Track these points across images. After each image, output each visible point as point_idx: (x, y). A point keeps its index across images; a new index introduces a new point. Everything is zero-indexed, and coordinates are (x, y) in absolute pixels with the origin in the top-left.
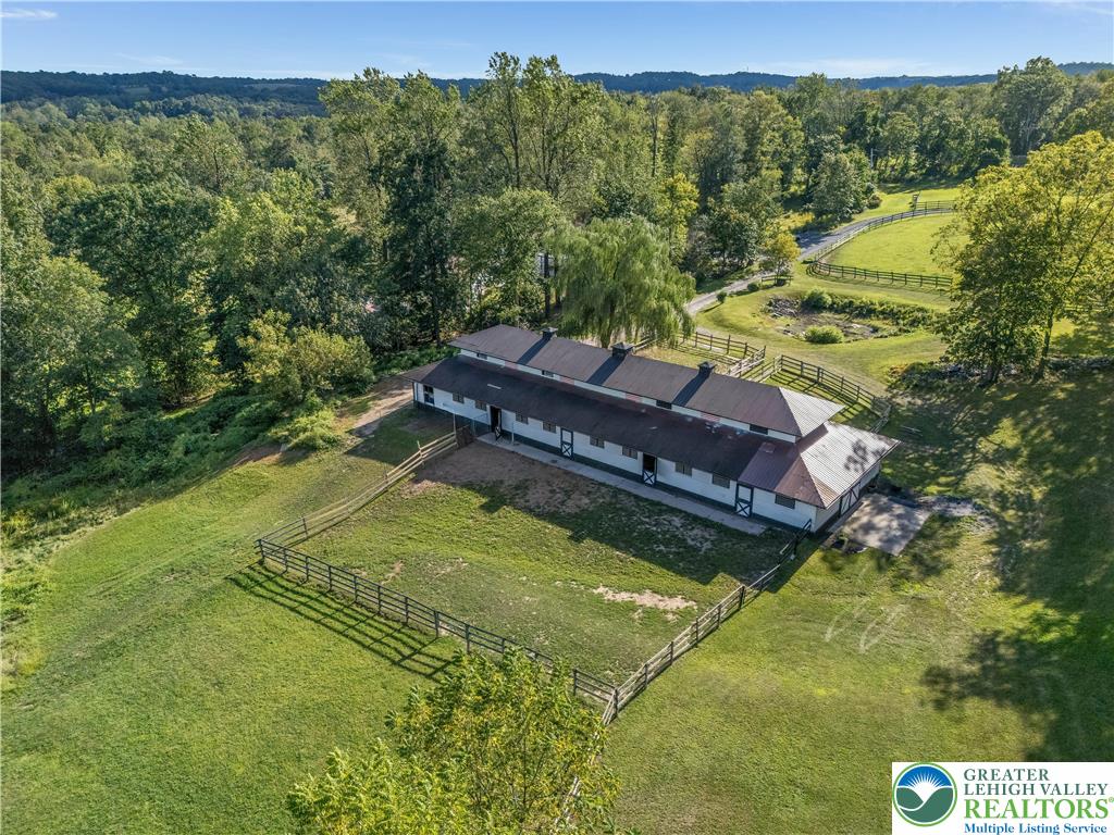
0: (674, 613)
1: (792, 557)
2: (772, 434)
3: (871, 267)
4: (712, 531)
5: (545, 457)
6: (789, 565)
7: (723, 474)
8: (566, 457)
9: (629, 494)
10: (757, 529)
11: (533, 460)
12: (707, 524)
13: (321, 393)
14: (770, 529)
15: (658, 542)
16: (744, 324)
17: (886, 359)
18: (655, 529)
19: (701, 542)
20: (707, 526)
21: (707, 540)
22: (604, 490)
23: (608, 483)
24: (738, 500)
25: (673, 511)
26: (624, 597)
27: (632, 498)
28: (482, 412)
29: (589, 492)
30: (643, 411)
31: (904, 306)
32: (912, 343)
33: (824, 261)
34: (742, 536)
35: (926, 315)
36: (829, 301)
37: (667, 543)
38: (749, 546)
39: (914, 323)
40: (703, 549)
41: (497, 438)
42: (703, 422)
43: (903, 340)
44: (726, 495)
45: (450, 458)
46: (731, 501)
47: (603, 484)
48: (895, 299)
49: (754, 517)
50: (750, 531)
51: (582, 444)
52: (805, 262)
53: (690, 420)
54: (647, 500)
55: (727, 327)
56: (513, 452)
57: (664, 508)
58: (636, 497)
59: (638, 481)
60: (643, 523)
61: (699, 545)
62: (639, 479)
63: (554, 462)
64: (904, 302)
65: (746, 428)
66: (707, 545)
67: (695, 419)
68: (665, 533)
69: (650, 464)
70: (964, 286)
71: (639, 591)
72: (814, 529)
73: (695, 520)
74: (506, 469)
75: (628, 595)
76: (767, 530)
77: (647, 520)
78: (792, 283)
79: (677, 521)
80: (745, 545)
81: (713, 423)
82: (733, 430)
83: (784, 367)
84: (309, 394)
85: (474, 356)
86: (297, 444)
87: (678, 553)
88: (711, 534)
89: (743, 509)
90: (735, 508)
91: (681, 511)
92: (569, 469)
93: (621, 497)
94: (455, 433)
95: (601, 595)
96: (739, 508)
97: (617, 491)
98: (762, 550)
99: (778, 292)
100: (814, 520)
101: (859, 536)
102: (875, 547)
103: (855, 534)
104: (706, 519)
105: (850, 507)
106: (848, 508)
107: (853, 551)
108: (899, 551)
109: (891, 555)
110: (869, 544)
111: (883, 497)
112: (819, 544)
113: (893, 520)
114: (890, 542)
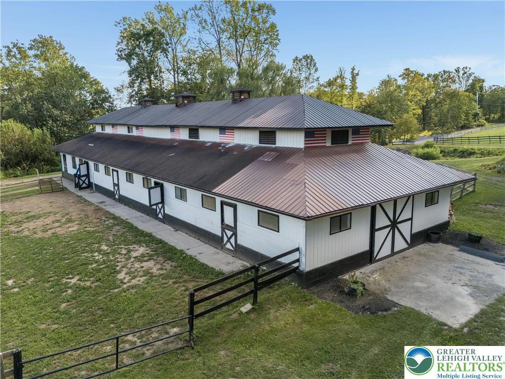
8: (117, 199)
12: (173, 255)
17: (478, 163)
25: (153, 241)
30: (175, 144)
31: (498, 149)
34: (202, 273)
42: (219, 144)
43: (496, 157)
49: (241, 251)
50: (219, 268)
53: (209, 144)
54: (140, 231)
63: (102, 202)
64: (498, 147)
73: (164, 251)
82: (242, 147)
89: (229, 240)
90: (222, 238)
91: (161, 242)
96: (226, 239)
99: (400, 146)
100: (303, 250)
101: (393, 289)
102: (417, 309)
103: (387, 286)
104: (182, 252)
105: (393, 253)
106: (389, 252)
107: (369, 310)
108: (464, 320)
109: (445, 325)
110: (407, 302)
111: (450, 247)
112: (314, 293)
113: (461, 273)
114: (449, 302)
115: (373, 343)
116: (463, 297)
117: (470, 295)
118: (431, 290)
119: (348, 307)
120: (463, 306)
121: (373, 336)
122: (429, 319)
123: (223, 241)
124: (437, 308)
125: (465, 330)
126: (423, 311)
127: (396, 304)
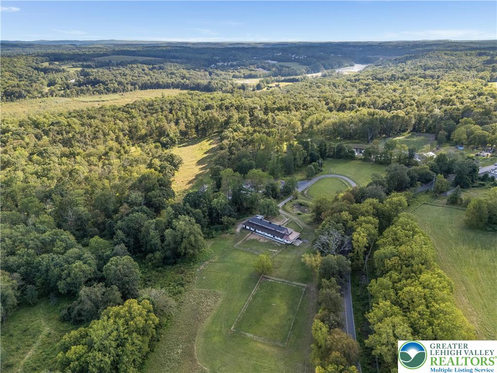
1: (287, 247)
2: (286, 233)
4: (280, 244)
5: (262, 235)
7: (281, 238)
9: (271, 240)
10: (284, 244)
11: (260, 236)
14: (286, 244)
18: (274, 244)
22: (269, 239)
28: (253, 229)
29: (267, 240)
30: (273, 230)
38: (283, 246)
41: (255, 233)
42: (279, 232)
44: (282, 240)
51: (266, 234)
52: (302, 192)
54: (273, 241)
56: (257, 235)
57: (275, 241)
59: (273, 239)
65: (284, 233)
66: (279, 246)
69: (274, 237)
72: (290, 244)
78: (298, 198)
79: (277, 243)
81: (281, 232)
92: (265, 237)
98: (285, 246)
103: (294, 244)
106: (294, 241)
107: (294, 246)
108: (298, 246)
110: (296, 245)
111: (299, 240)
115: (294, 248)
116: (299, 244)
119: (292, 246)
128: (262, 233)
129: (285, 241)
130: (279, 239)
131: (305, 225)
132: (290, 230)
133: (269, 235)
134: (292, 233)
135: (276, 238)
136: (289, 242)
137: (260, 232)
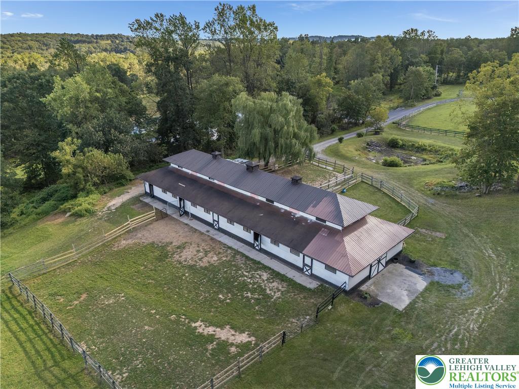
0: (237, 346)
1: (330, 307)
2: (328, 223)
3: (429, 126)
4: (285, 284)
5: (203, 228)
6: (327, 313)
7: (297, 248)
8: (216, 229)
9: (243, 255)
10: (312, 285)
11: (196, 230)
12: (282, 278)
13: (95, 184)
14: (321, 285)
15: (248, 290)
16: (349, 155)
17: (424, 177)
18: (249, 280)
19: (275, 292)
20: (283, 280)
21: (279, 290)
22: (229, 251)
23: (234, 247)
24: (305, 265)
25: (266, 268)
26: (210, 330)
27: (244, 259)
28: (174, 199)
29: (219, 253)
30: (258, 204)
31: (443, 147)
32: (442, 169)
33: (404, 123)
34: (302, 288)
35: (454, 153)
36: (401, 143)
37: (253, 291)
38: (305, 297)
39: (447, 157)
40: (275, 297)
41: (181, 215)
42: (290, 213)
43: (437, 166)
44: (297, 260)
45: (149, 226)
46: (300, 265)
47: (230, 248)
48: (439, 143)
49: (313, 277)
50: (309, 286)
51: (224, 223)
52: (393, 123)
53: (283, 211)
54: (252, 260)
55: (339, 156)
56: (187, 224)
57: (261, 266)
58: (247, 258)
59: (251, 247)
60: (244, 276)
61: (273, 294)
62: (251, 245)
63: (208, 231)
64: (443, 145)
65: (314, 219)
66: (278, 294)
67: (286, 210)
68: (254, 283)
69: (257, 237)
70: (470, 135)
71: (222, 327)
72: (348, 288)
73: (276, 275)
74: (178, 235)
75: (214, 329)
76: (319, 286)
77: (247, 274)
78: (383, 133)
79: (265, 276)
80: (302, 296)
81: (296, 214)
82: (306, 219)
83: (363, 180)
84: (88, 184)
85: (177, 167)
86: (73, 213)
87: (258, 299)
88: (282, 287)
89: (307, 271)
90: (303, 269)
91: (270, 269)
92: (214, 237)
93: (238, 257)
94: (154, 211)
95: (196, 328)
96: (305, 270)
97: (237, 252)
98: (312, 301)
99: (374, 138)
100: (347, 283)
101: (380, 294)
102: (388, 303)
103: (377, 292)
104: (284, 275)
105: (378, 273)
106: (376, 273)
107: (372, 305)
108: (403, 307)
109: (397, 309)
110: (385, 301)
111: (402, 266)
112: (351, 298)
113: (405, 283)
114: (399, 299)
115: (375, 318)
116: (404, 296)
117: (407, 295)
118: (393, 293)
119: (364, 304)
120: (404, 301)
121: (375, 316)
122: (393, 307)
123: (303, 270)
124: (394, 302)
125: (404, 311)
126: (390, 304)
127: (381, 302)
128: (209, 217)
129: (319, 269)
130: (283, 251)
131: (421, 199)
132: (350, 208)
133: (237, 229)
134: (361, 222)
135: (267, 244)
136: (339, 279)
137: (199, 211)
